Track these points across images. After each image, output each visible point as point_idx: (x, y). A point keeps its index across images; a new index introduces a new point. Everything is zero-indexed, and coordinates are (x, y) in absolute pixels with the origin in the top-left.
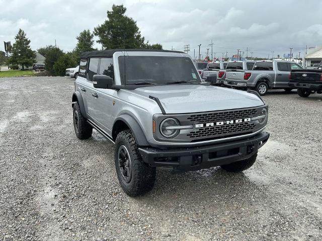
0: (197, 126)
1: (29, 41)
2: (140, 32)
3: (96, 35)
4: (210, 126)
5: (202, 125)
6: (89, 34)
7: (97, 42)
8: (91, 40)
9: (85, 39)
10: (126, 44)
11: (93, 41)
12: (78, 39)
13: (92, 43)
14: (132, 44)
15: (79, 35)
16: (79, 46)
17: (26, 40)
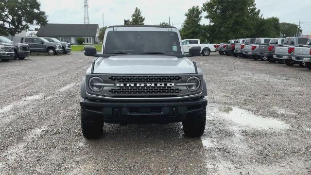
0: (118, 85)
1: (144, 19)
2: (255, 4)
3: (204, 10)
4: (130, 86)
5: (122, 85)
6: (197, 10)
7: (205, 17)
8: (200, 16)
9: (193, 15)
10: (236, 19)
11: (201, 17)
12: (186, 15)
13: (199, 19)
14: (242, 18)
15: (187, 12)
16: (187, 23)
17: (141, 18)
